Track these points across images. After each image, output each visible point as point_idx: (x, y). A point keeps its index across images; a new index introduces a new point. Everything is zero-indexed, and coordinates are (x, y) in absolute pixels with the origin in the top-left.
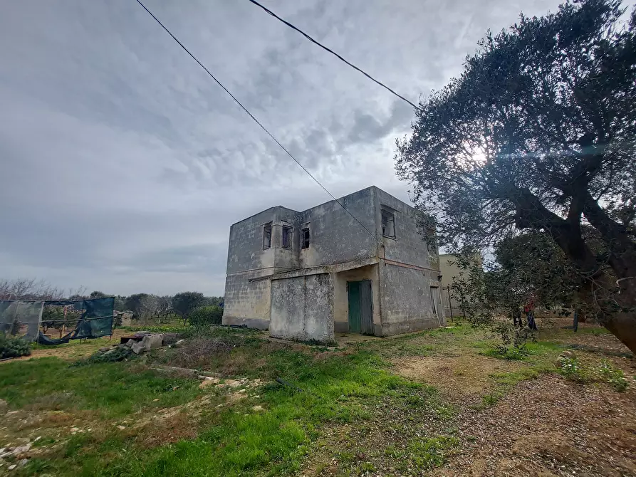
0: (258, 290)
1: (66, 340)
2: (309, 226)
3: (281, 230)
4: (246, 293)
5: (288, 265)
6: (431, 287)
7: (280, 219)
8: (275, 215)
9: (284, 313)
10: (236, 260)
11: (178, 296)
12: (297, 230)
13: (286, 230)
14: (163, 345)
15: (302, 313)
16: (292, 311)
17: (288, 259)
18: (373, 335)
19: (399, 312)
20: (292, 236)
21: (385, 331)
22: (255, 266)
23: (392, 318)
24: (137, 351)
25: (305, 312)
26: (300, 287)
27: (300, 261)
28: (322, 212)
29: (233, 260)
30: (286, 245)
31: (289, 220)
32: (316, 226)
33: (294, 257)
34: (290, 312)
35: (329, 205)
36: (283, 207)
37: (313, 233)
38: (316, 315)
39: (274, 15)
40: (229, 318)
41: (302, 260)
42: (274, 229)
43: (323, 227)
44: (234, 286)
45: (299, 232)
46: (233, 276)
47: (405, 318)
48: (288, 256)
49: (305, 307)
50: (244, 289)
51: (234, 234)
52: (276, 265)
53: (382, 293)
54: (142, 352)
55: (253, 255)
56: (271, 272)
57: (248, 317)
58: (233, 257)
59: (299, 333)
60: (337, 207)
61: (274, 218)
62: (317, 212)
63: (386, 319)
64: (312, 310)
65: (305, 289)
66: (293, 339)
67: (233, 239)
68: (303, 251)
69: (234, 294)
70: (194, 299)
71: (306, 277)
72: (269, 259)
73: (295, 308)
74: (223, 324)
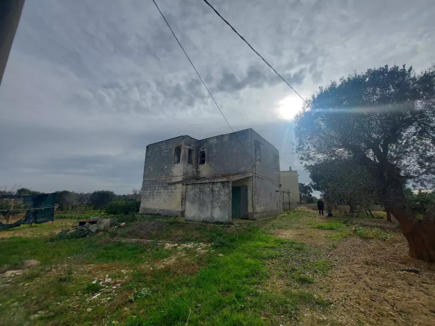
0: (170, 190)
1: (17, 224)
2: (205, 150)
3: (187, 151)
4: (160, 193)
5: (190, 174)
6: (276, 191)
7: (187, 144)
8: (183, 142)
9: (196, 206)
10: (152, 170)
11: (95, 193)
12: (197, 152)
13: (190, 151)
14: (111, 227)
15: (210, 206)
16: (202, 204)
17: (191, 171)
18: (248, 219)
19: (261, 206)
20: (194, 155)
21: (255, 216)
22: (167, 175)
23: (258, 209)
24: (93, 230)
25: (212, 205)
26: (208, 189)
27: (198, 172)
28: (215, 141)
29: (149, 169)
30: (190, 162)
31: (192, 145)
32: (210, 150)
33: (195, 170)
34: (200, 205)
35: (220, 138)
36: (188, 136)
37: (208, 154)
38: (220, 207)
39: (236, 32)
40: (145, 209)
41: (199, 172)
42: (182, 151)
43: (215, 151)
44: (150, 187)
45: (197, 153)
46: (149, 181)
47: (264, 209)
48: (190, 169)
49: (212, 202)
50: (158, 190)
51: (150, 152)
52: (184, 174)
53: (254, 194)
54: (98, 231)
55: (166, 167)
56: (180, 179)
57: (161, 209)
58: (149, 167)
59: (208, 218)
60: (226, 139)
61: (183, 143)
62: (211, 141)
63: (255, 209)
64: (218, 203)
65: (212, 191)
66: (203, 222)
67: (149, 154)
68: (200, 166)
69: (149, 193)
70: (108, 196)
71: (213, 183)
72: (178, 170)
73: (205, 202)
74: (140, 213)
